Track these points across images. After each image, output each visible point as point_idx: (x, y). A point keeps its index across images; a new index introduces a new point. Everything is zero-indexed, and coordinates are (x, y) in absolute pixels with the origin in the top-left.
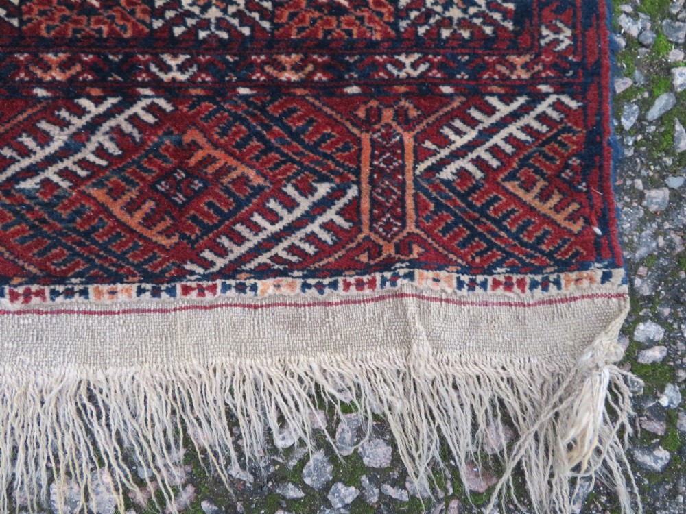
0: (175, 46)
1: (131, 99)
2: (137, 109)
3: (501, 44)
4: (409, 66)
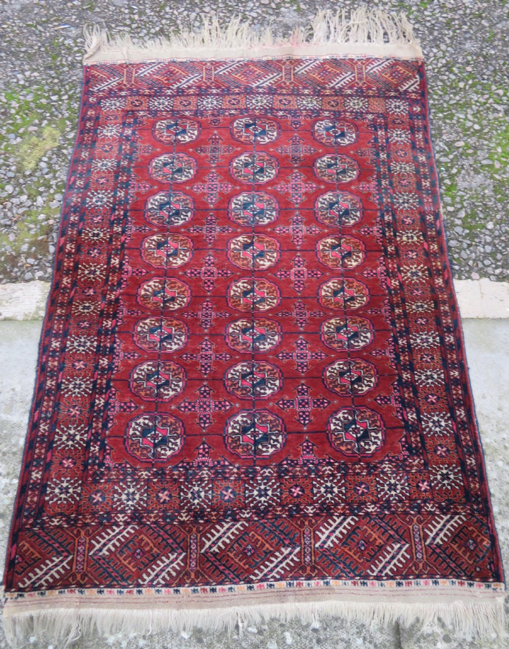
0: (169, 96)
1: (178, 88)
2: (176, 86)
3: (104, 98)
4: (123, 93)
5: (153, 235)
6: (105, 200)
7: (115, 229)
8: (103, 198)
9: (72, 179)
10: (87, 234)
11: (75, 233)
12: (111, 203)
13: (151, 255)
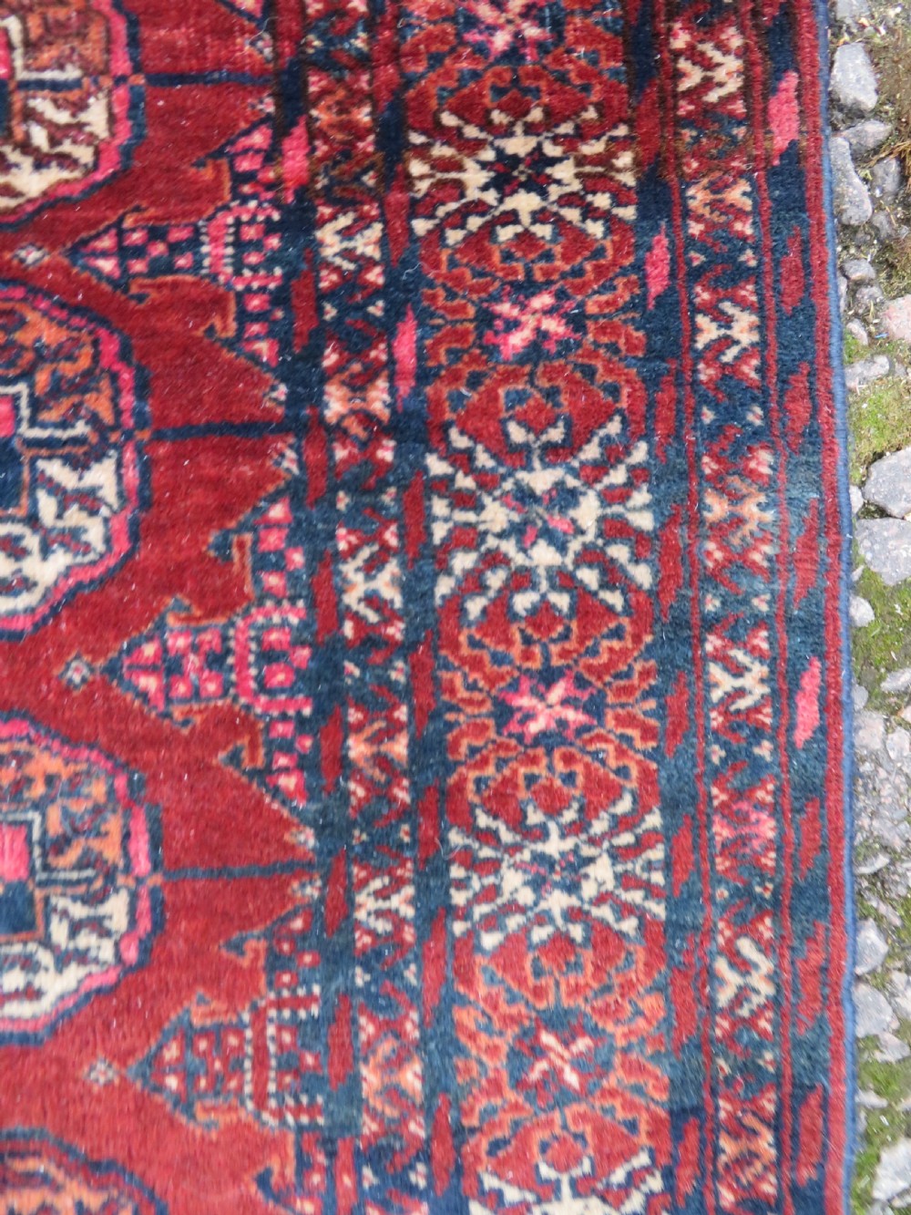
5: (52, 201)
6: (496, 515)
7: (367, 243)
8: (516, 531)
9: (807, 714)
10: (592, 183)
11: (698, 197)
12: (443, 486)
13: (53, 31)
